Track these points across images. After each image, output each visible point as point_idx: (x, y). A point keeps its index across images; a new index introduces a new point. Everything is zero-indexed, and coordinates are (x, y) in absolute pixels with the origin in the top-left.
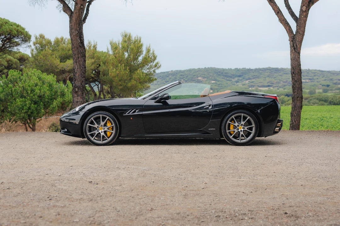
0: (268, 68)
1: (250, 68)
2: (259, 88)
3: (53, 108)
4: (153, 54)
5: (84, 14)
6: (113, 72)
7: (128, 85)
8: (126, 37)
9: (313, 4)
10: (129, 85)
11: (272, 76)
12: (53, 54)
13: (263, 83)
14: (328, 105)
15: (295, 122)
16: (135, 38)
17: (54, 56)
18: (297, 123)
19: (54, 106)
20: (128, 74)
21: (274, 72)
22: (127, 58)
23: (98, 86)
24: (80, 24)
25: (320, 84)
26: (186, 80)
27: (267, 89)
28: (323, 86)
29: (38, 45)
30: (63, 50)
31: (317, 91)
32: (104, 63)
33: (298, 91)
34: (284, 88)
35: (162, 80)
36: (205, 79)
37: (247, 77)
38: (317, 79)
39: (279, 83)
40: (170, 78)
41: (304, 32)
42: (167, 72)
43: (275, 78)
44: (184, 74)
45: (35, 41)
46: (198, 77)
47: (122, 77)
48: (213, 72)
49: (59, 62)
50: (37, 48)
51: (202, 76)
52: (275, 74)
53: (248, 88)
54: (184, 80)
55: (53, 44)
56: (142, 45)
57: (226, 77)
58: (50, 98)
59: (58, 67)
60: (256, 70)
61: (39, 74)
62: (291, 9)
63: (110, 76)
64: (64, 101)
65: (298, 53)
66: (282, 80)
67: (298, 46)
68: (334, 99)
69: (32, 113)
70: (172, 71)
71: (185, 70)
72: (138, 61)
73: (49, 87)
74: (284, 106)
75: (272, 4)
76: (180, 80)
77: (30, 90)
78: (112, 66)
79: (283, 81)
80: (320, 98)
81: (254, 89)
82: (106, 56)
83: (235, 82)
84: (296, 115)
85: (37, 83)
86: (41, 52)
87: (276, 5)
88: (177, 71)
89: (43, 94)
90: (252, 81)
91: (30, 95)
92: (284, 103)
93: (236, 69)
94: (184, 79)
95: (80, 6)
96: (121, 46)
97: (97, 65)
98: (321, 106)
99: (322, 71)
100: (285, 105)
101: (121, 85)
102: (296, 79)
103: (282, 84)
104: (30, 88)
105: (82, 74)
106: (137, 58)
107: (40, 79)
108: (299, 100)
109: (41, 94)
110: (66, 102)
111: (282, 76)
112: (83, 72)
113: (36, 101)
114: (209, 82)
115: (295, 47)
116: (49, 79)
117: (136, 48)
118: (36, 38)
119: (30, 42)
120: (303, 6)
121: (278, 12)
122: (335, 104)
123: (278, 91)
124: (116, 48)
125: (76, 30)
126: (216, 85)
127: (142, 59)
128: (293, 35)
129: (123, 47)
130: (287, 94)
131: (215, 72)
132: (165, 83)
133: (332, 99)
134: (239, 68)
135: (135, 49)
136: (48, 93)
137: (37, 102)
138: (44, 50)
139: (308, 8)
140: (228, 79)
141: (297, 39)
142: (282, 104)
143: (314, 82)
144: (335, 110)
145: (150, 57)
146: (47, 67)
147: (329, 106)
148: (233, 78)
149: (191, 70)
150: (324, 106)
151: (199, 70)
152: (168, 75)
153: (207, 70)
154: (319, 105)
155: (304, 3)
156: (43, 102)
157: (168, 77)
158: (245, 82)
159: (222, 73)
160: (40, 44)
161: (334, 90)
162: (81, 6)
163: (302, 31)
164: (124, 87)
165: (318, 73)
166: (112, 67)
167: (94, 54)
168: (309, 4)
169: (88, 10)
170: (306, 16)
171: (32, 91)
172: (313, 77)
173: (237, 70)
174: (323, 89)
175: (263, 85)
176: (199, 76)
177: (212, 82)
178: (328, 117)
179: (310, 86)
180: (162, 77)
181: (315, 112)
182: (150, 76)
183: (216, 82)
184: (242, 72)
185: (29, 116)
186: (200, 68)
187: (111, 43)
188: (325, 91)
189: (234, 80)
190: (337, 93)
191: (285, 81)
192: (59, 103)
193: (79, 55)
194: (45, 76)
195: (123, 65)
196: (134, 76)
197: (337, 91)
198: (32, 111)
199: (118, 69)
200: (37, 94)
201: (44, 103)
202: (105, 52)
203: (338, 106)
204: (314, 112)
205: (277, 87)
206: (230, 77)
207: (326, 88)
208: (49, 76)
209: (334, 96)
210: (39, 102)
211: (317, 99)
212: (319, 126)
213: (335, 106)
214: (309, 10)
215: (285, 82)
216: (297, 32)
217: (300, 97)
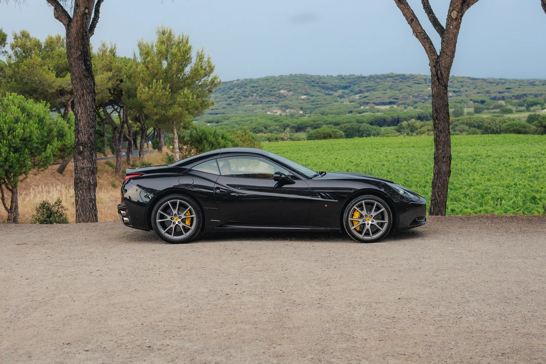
0: (390, 75)
1: (361, 75)
2: (376, 107)
3: (46, 157)
4: (209, 63)
5: (91, 19)
6: (143, 92)
7: (168, 113)
8: (163, 35)
9: (468, 6)
10: (170, 113)
11: (395, 87)
12: (44, 64)
13: (381, 99)
14: (483, 133)
15: (439, 196)
16: (179, 36)
17: (45, 67)
18: (442, 198)
19: (48, 155)
20: (168, 95)
21: (398, 81)
22: (165, 70)
23: (119, 112)
24: (83, 37)
25: (471, 100)
26: (261, 94)
27: (388, 107)
28: (474, 102)
29: (19, 49)
30: (61, 57)
31: (466, 110)
32: (129, 77)
33: (444, 147)
34: (415, 105)
35: (223, 95)
36: (291, 93)
37: (357, 89)
38: (466, 91)
39: (407, 98)
40: (236, 92)
41: (453, 52)
42: (230, 82)
43: (401, 90)
44: (257, 85)
45: (14, 43)
46: (279, 90)
47: (159, 100)
48: (303, 82)
49: (55, 77)
50: (17, 54)
51: (286, 88)
52: (401, 84)
53: (359, 107)
54: (258, 94)
55: (43, 47)
56: (190, 48)
57: (324, 89)
58: (39, 141)
59: (53, 85)
60: (371, 77)
61: (20, 102)
62: (433, 13)
63: (138, 98)
64: (64, 145)
65: (444, 86)
66: (412, 93)
67: (445, 75)
68: (491, 124)
69: (11, 167)
70: (238, 80)
71: (259, 79)
72: (184, 75)
73: (38, 124)
74: (415, 136)
75: (402, 6)
76: (251, 94)
77: (8, 129)
78: (142, 82)
79: (413, 95)
80: (471, 122)
81: (367, 107)
82: (132, 66)
83: (338, 97)
84: (441, 186)
85: (18, 117)
86: (25, 61)
87: (408, 9)
88: (246, 80)
89: (28, 135)
90: (364, 96)
91: (7, 137)
92: (416, 131)
93: (339, 76)
94: (258, 92)
95: (83, 9)
96: (155, 51)
97: (117, 80)
98: (472, 136)
99: (474, 79)
100: (417, 134)
101: (156, 114)
102: (440, 128)
103: (411, 99)
104: (7, 125)
105: (89, 122)
106: (183, 70)
107: (23, 110)
108: (446, 162)
109: (25, 136)
110: (68, 148)
111: (411, 87)
112: (91, 119)
113: (17, 148)
114: (297, 97)
115: (440, 76)
116: (38, 110)
117: (181, 54)
118: (16, 38)
119: (4, 46)
120: (453, 10)
121: (412, 20)
122: (494, 132)
123: (405, 111)
124: (147, 54)
125: (78, 49)
126: (308, 102)
127: (190, 70)
128: (436, 57)
129: (160, 52)
130: (420, 115)
131: (306, 81)
132: (227, 99)
133: (490, 124)
134: (344, 75)
135: (179, 55)
136: (36, 133)
137: (19, 149)
138: (29, 57)
139: (460, 14)
140: (326, 92)
141: (443, 63)
142: (412, 133)
143: (461, 96)
144: (493, 141)
145: (204, 67)
146: (34, 85)
147: (485, 135)
148: (336, 91)
149: (269, 78)
150: (478, 135)
151: (282, 78)
152: (232, 87)
153: (293, 78)
154: (469, 134)
155: (454, 6)
156: (28, 149)
157: (231, 89)
158: (353, 96)
159: (318, 83)
160: (23, 48)
161: (492, 109)
162: (85, 9)
163: (450, 50)
164: (162, 116)
165: (467, 82)
166: (142, 85)
167: (111, 63)
168: (462, 6)
169: (97, 11)
170: (458, 27)
171: (11, 130)
172: (460, 88)
173: (341, 78)
174: (475, 108)
175: (382, 101)
176: (281, 87)
177: (303, 97)
178: (484, 155)
179: (456, 103)
180: (223, 91)
181: (464, 146)
182: (204, 99)
183: (309, 97)
184: (349, 81)
185: (7, 172)
186: (282, 76)
187: (139, 46)
188: (478, 111)
189: (336, 94)
190: (496, 114)
191: (416, 94)
192: (57, 149)
193: (85, 91)
194: (31, 106)
195: (161, 81)
196: (178, 99)
197: (496, 110)
198: (10, 164)
199: (152, 87)
200: (18, 136)
201: (31, 150)
202: (129, 59)
203: (499, 135)
204: (461, 145)
205: (404, 104)
206: (329, 89)
207: (479, 105)
208: (38, 105)
209: (492, 120)
210: (22, 148)
211: (467, 124)
212: (470, 172)
213: (494, 135)
214: (462, 16)
215: (416, 97)
216: (442, 51)
217: (447, 157)
